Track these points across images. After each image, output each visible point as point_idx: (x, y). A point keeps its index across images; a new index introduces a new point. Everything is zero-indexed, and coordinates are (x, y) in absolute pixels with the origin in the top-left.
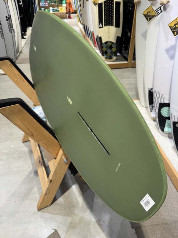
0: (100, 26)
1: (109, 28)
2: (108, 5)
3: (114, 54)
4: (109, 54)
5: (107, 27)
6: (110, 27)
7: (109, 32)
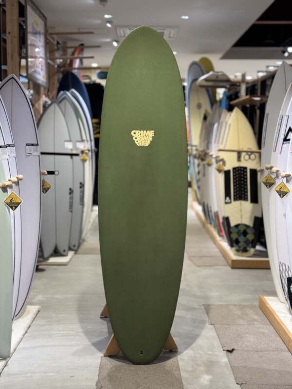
0: (227, 201)
1: (241, 204)
2: (239, 173)
3: (251, 245)
4: (242, 244)
5: (238, 203)
6: (243, 202)
7: (241, 210)
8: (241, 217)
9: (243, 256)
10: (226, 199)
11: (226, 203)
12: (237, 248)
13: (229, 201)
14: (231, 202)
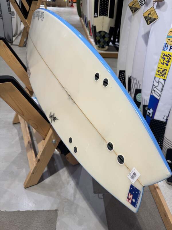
0: (95, 16)
1: (103, 18)
3: (106, 44)
4: (102, 43)
7: (103, 22)
8: (103, 26)
9: (101, 50)
10: (95, 14)
11: (95, 17)
12: (99, 45)
13: (97, 16)
14: (97, 17)
